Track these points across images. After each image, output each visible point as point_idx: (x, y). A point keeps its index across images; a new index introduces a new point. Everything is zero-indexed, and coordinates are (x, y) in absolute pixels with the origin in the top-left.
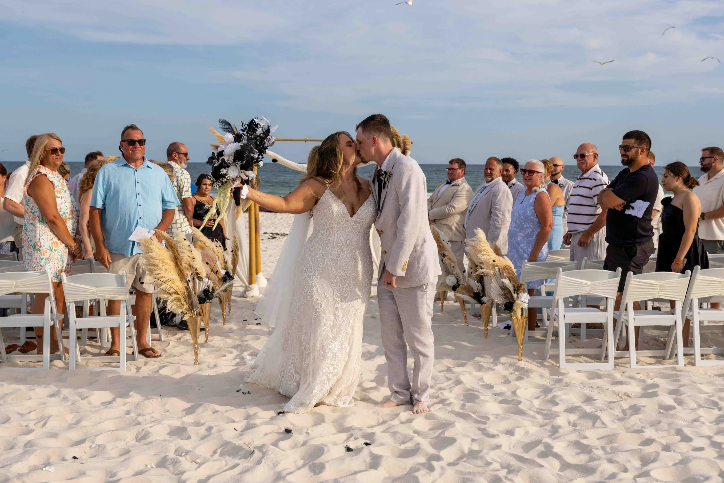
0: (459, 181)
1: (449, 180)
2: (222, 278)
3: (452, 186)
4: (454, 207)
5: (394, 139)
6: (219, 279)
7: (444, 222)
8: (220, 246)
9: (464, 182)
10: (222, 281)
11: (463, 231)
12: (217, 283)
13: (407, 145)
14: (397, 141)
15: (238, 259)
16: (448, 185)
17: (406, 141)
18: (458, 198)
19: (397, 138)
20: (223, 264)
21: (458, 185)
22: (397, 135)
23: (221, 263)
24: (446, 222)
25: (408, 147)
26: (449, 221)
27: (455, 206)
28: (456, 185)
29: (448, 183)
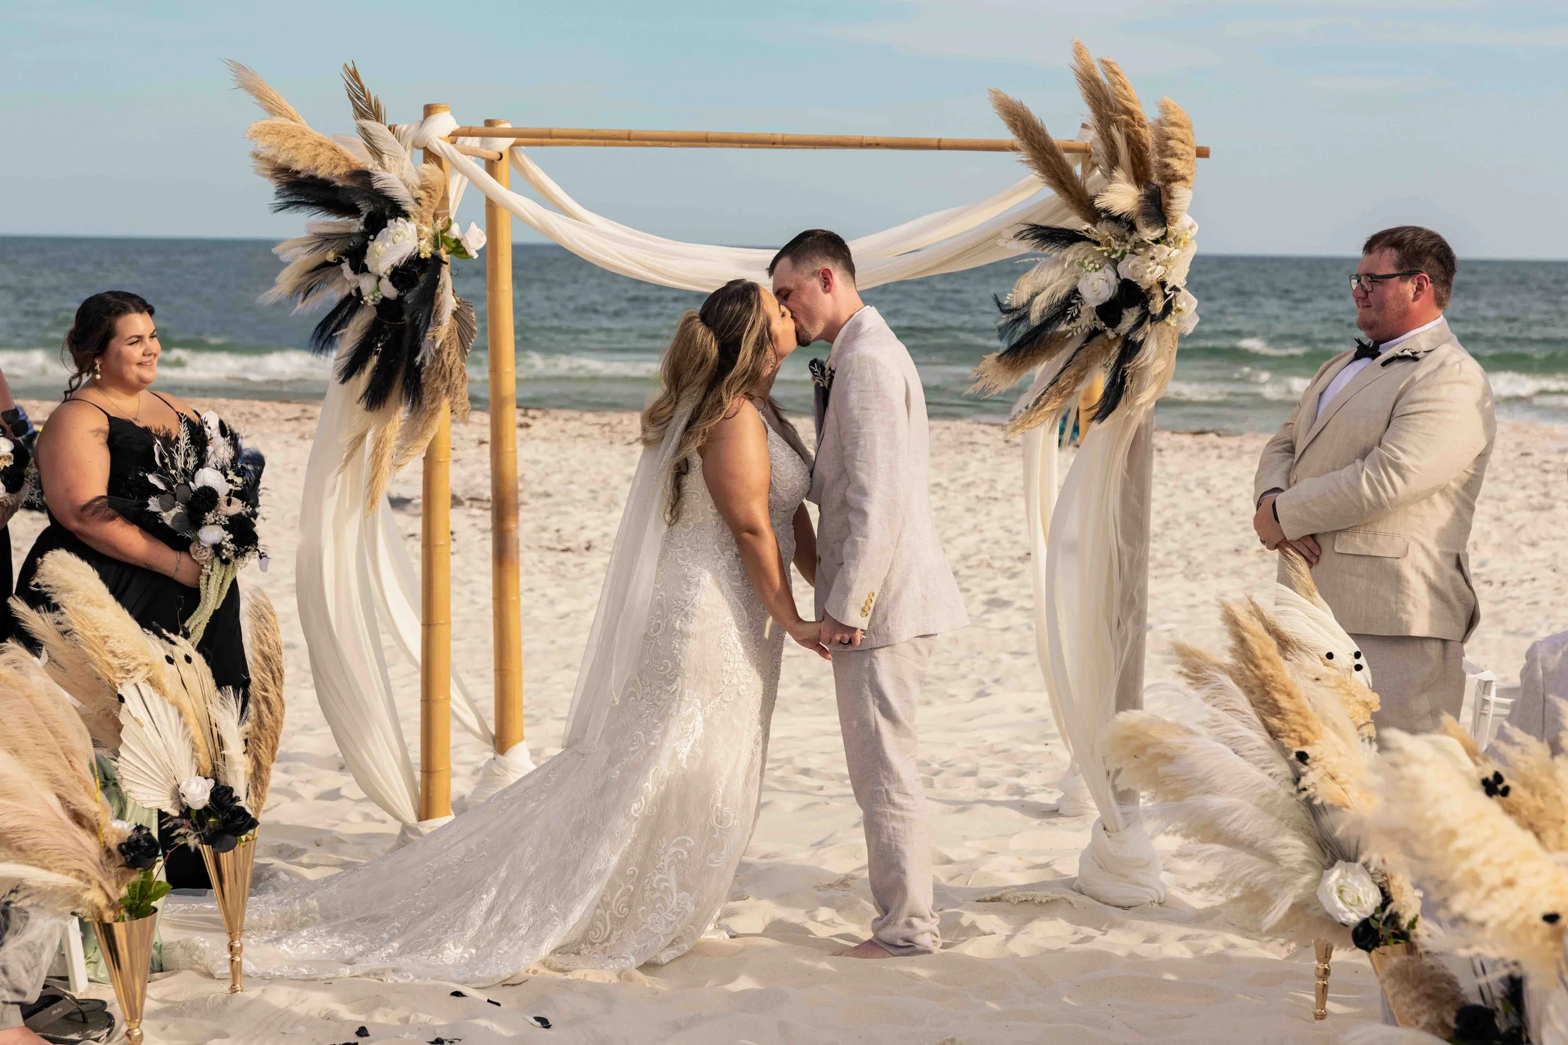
0: (1417, 338)
1: (1367, 341)
2: (120, 846)
3: (1384, 364)
4: (1398, 468)
5: (1114, 130)
6: (108, 851)
7: (1356, 543)
8: (188, 659)
9: (1447, 341)
10: (120, 860)
11: (1456, 589)
12: (95, 874)
13: (1174, 155)
14: (1128, 137)
15: (278, 722)
16: (1365, 362)
17: (1169, 130)
18: (1419, 420)
19: (1127, 124)
20: (203, 749)
21: (1414, 358)
22: (1129, 112)
23: (192, 742)
24: (1365, 541)
25: (1177, 165)
26: (1380, 540)
27: (1404, 460)
28: (1406, 358)
29: (1366, 352)
